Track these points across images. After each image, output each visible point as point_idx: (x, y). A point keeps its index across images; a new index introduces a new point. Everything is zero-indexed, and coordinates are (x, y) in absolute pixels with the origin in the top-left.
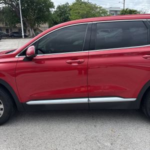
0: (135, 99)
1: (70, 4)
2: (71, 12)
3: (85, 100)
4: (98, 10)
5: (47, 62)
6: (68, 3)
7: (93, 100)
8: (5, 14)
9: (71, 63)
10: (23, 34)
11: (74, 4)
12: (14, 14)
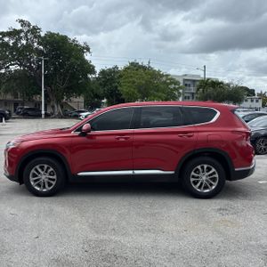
0: (173, 172)
1: (121, 67)
2: (121, 81)
3: (130, 172)
4: (164, 79)
5: (97, 138)
6: (116, 67)
7: (137, 172)
8: (18, 81)
9: (118, 139)
10: (43, 112)
11: (126, 69)
12: (32, 81)
